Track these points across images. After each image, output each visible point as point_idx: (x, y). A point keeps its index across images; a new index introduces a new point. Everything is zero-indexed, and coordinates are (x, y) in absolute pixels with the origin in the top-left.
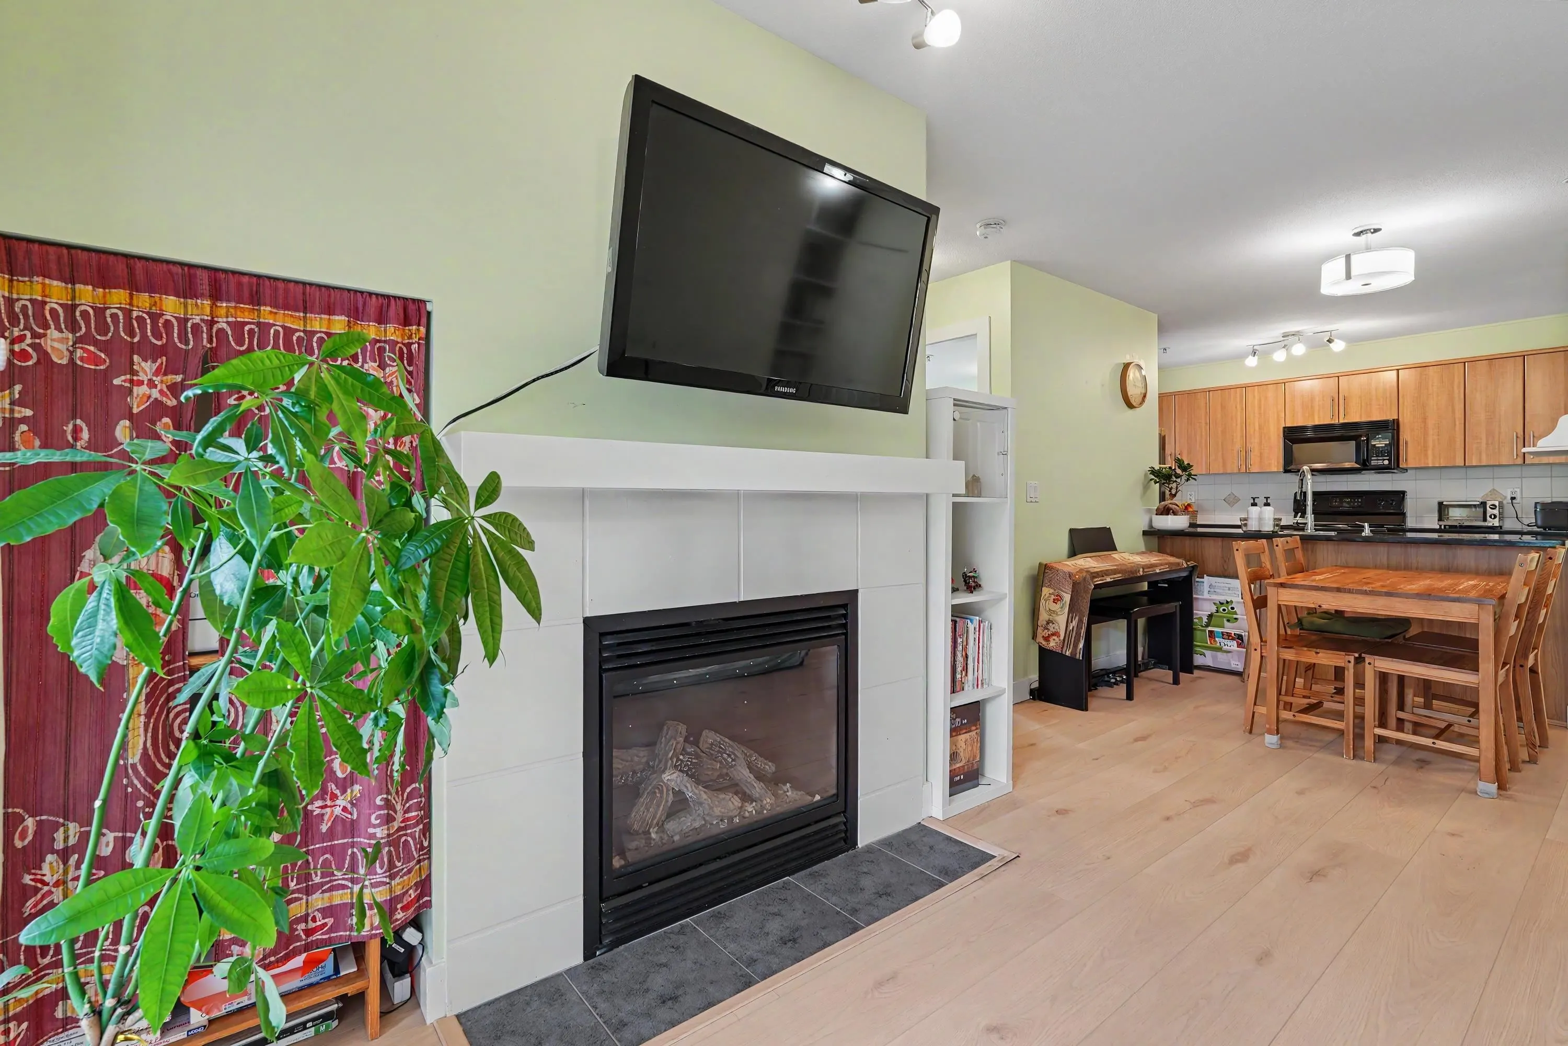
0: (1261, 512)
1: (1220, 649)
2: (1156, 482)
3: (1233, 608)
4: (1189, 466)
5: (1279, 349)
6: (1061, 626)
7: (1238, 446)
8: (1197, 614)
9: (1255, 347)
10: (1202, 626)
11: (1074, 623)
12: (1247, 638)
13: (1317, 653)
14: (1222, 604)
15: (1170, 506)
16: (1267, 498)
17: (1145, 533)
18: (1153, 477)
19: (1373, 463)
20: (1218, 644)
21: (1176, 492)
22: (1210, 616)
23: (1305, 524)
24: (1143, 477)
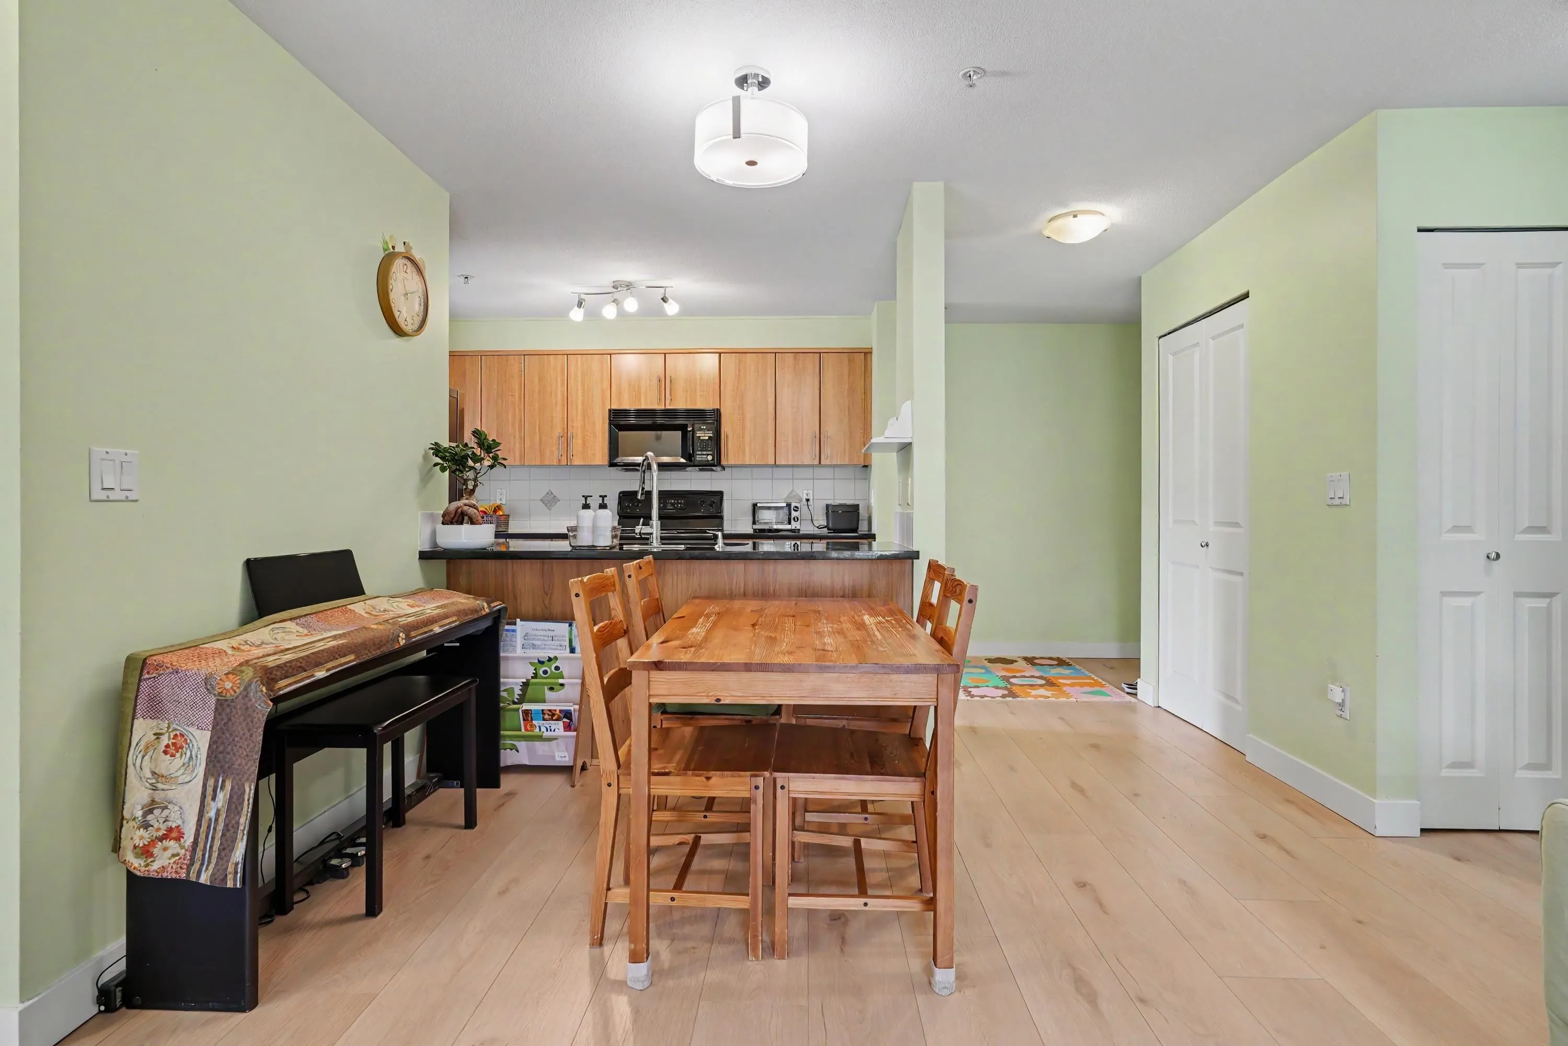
0: (595, 519)
1: (540, 738)
2: (443, 469)
3: (557, 668)
4: (496, 444)
5: (608, 303)
6: (186, 807)
7: (558, 431)
8: (505, 684)
9: (583, 296)
10: (514, 703)
11: (222, 797)
12: (577, 714)
13: (708, 778)
14: (541, 663)
15: (466, 508)
16: (603, 497)
17: (423, 556)
18: (438, 460)
19: (698, 458)
20: (537, 730)
21: (475, 486)
22: (526, 685)
23: (652, 534)
24: (421, 459)
